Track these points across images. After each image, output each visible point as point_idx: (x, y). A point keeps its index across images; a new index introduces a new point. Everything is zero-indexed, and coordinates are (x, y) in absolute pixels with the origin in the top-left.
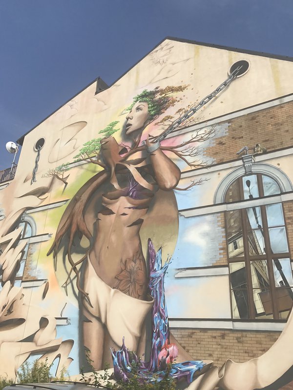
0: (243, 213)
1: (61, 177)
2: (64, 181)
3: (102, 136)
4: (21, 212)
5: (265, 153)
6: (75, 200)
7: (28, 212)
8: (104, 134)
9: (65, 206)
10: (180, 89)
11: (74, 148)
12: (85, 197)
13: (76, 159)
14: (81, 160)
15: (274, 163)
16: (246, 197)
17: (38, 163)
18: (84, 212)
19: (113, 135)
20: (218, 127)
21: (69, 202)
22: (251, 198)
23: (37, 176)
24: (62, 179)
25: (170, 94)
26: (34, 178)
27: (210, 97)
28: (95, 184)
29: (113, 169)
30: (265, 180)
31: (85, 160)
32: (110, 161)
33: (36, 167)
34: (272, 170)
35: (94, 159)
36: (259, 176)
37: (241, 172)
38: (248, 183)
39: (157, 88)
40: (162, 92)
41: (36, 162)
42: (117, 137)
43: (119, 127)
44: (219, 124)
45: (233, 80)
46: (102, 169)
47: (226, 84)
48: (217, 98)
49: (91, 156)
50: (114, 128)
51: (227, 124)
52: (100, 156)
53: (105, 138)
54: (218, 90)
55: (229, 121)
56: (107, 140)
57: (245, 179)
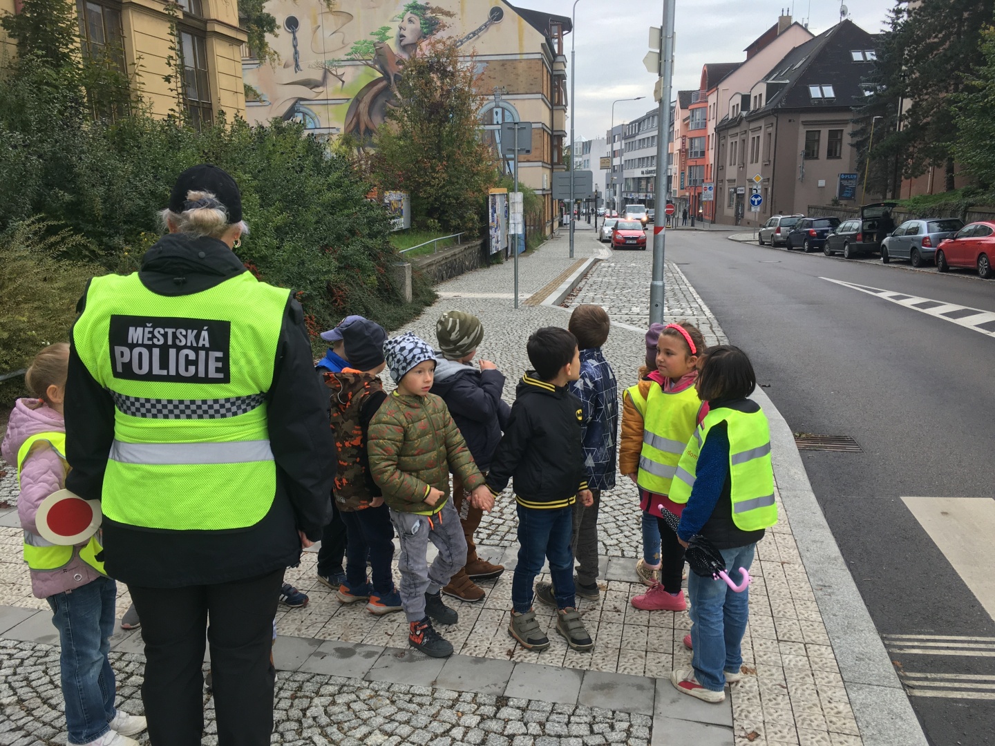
0: (492, 132)
1: (334, 72)
2: (339, 78)
3: (375, 39)
4: (292, 102)
5: (508, 94)
6: (358, 100)
7: (302, 103)
8: (377, 37)
9: (347, 106)
10: (448, 14)
11: (343, 43)
12: (367, 99)
13: (349, 57)
14: (353, 60)
15: (512, 102)
16: (495, 122)
17: (298, 48)
18: (370, 114)
19: (387, 42)
20: (479, 64)
21: (351, 100)
22: (498, 124)
23: (300, 64)
24: (336, 76)
25: (440, 16)
26: (297, 66)
27: (474, 34)
28: (375, 89)
29: (392, 78)
30: (507, 113)
31: (360, 60)
32: (388, 69)
33: (296, 52)
34: (511, 107)
35: (370, 62)
36: (503, 109)
37: (493, 104)
38: (497, 113)
39: (427, 4)
40: (433, 11)
41: (295, 47)
42: (392, 44)
43: (393, 33)
44: (480, 61)
45: (491, 24)
46: (379, 75)
47: (486, 25)
48: (479, 37)
49: (366, 57)
50: (387, 34)
51: (485, 64)
52: (376, 62)
53: (378, 42)
54: (480, 29)
55: (487, 62)
56: (381, 45)
57: (495, 110)
